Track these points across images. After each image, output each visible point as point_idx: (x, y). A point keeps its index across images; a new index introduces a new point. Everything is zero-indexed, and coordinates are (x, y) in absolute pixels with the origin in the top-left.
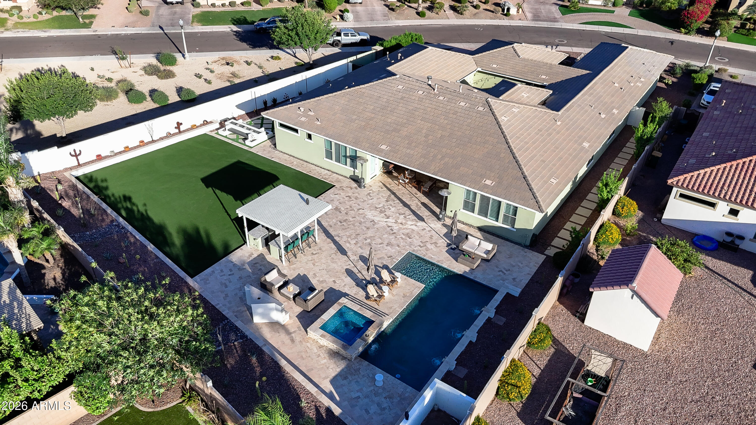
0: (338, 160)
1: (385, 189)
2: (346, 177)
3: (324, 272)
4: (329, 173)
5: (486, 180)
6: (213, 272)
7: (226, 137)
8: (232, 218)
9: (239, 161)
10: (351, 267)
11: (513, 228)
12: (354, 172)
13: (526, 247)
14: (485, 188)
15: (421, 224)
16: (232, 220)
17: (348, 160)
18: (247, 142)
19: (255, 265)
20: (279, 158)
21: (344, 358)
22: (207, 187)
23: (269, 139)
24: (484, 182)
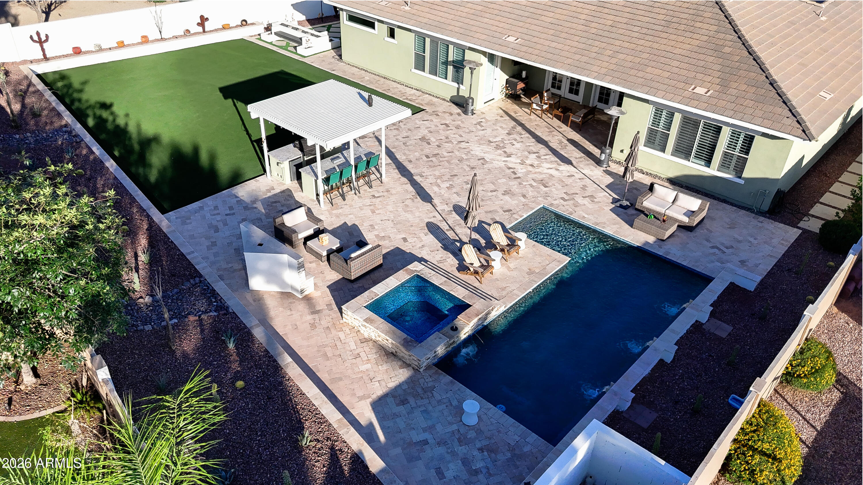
0: (434, 72)
1: (508, 118)
2: (444, 100)
3: (390, 224)
4: (418, 93)
5: (695, 88)
6: (201, 208)
7: (271, 43)
8: (253, 139)
9: (283, 70)
10: (437, 220)
11: (740, 177)
12: (458, 89)
13: (761, 213)
14: (694, 99)
15: (565, 168)
16: (252, 142)
17: (450, 68)
18: (300, 50)
19: (275, 204)
20: (344, 72)
21: (406, 365)
22: (226, 98)
23: (333, 49)
24: (693, 89)
